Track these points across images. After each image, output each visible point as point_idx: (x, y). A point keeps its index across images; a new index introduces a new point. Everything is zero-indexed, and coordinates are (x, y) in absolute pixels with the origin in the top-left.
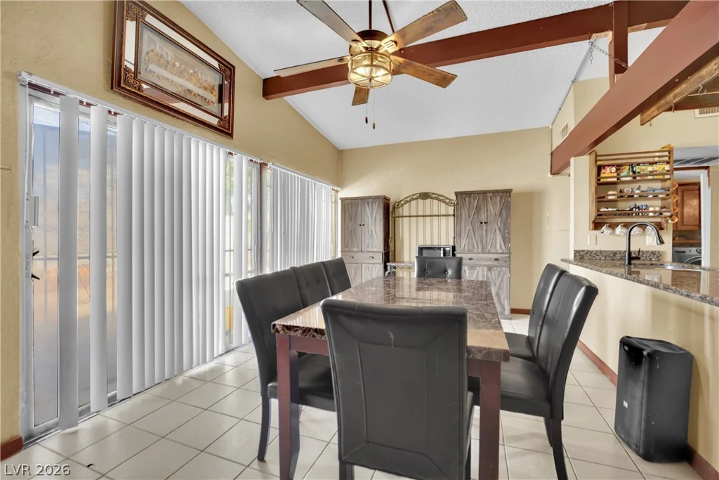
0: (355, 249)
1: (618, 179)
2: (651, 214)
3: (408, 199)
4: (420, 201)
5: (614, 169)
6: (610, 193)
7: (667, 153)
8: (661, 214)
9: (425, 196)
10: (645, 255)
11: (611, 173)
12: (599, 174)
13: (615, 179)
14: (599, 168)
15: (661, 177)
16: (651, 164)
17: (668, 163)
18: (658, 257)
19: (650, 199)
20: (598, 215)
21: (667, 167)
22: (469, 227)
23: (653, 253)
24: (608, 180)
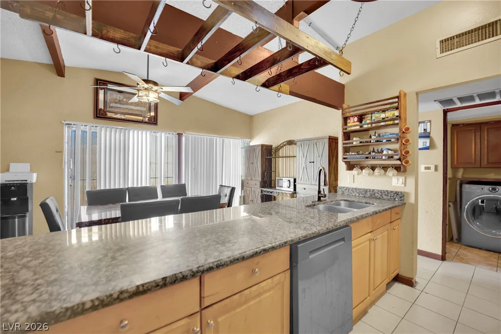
0: (249, 179)
1: (361, 127)
2: (384, 157)
3: (282, 145)
4: (288, 146)
5: (356, 119)
6: (354, 139)
7: (397, 100)
8: (392, 157)
9: (291, 143)
10: (389, 195)
11: (354, 122)
12: (345, 123)
13: (358, 128)
14: (345, 120)
15: (391, 122)
16: (384, 111)
17: (397, 108)
18: (401, 197)
19: (385, 144)
20: (344, 158)
21: (396, 113)
22: (304, 165)
23: (397, 193)
24: (353, 128)
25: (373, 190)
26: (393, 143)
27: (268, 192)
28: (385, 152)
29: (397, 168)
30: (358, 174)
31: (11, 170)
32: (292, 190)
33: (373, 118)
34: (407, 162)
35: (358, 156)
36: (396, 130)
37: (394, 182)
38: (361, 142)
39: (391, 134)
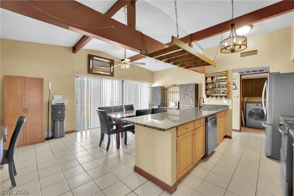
0: (154, 102)
1: (212, 81)
2: (221, 93)
3: (170, 87)
4: (173, 87)
5: (210, 78)
6: (210, 86)
7: (226, 72)
8: (224, 93)
9: (175, 86)
10: (223, 106)
12: (206, 80)
13: (211, 82)
14: (206, 78)
15: (224, 80)
16: (221, 76)
17: (226, 76)
18: (227, 107)
19: (221, 88)
20: (206, 93)
21: (226, 77)
22: (183, 96)
23: (225, 106)
24: (209, 82)
25: (217, 105)
26: (225, 88)
27: (165, 108)
28: (221, 91)
29: (226, 97)
30: (211, 99)
31: (55, 98)
32: (178, 107)
33: (217, 78)
34: (229, 95)
35: (211, 92)
36: (225, 83)
37: (225, 102)
38: (212, 87)
39: (223, 85)
